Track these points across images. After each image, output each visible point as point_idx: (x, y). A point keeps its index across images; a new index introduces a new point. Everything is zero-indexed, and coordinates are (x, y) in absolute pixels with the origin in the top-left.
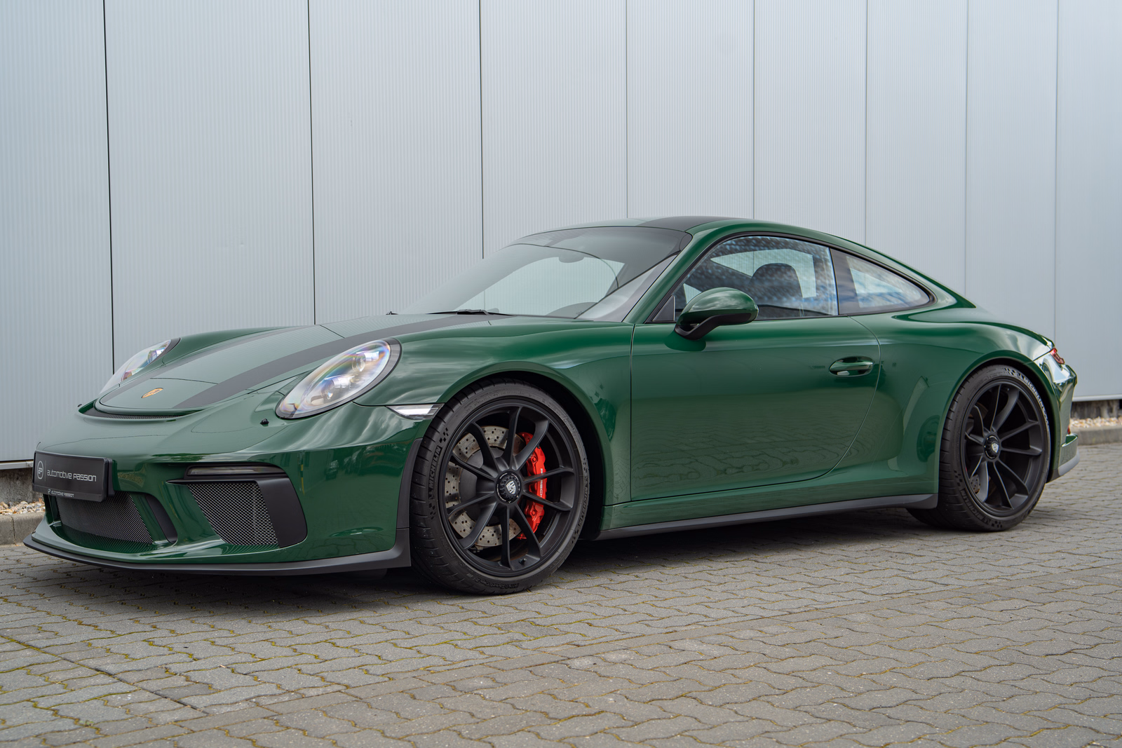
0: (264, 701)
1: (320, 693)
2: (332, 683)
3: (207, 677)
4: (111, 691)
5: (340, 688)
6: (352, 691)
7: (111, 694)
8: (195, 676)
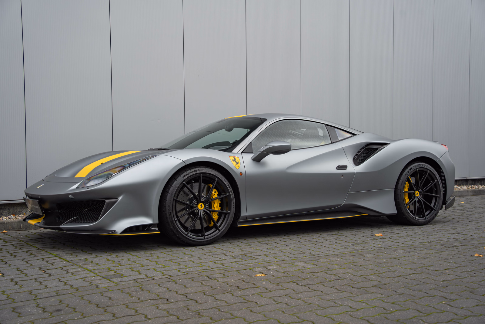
0: (139, 281)
1: (160, 278)
2: (165, 275)
3: (122, 272)
4: (88, 276)
5: (168, 276)
6: (172, 278)
7: (87, 277)
8: (119, 272)
